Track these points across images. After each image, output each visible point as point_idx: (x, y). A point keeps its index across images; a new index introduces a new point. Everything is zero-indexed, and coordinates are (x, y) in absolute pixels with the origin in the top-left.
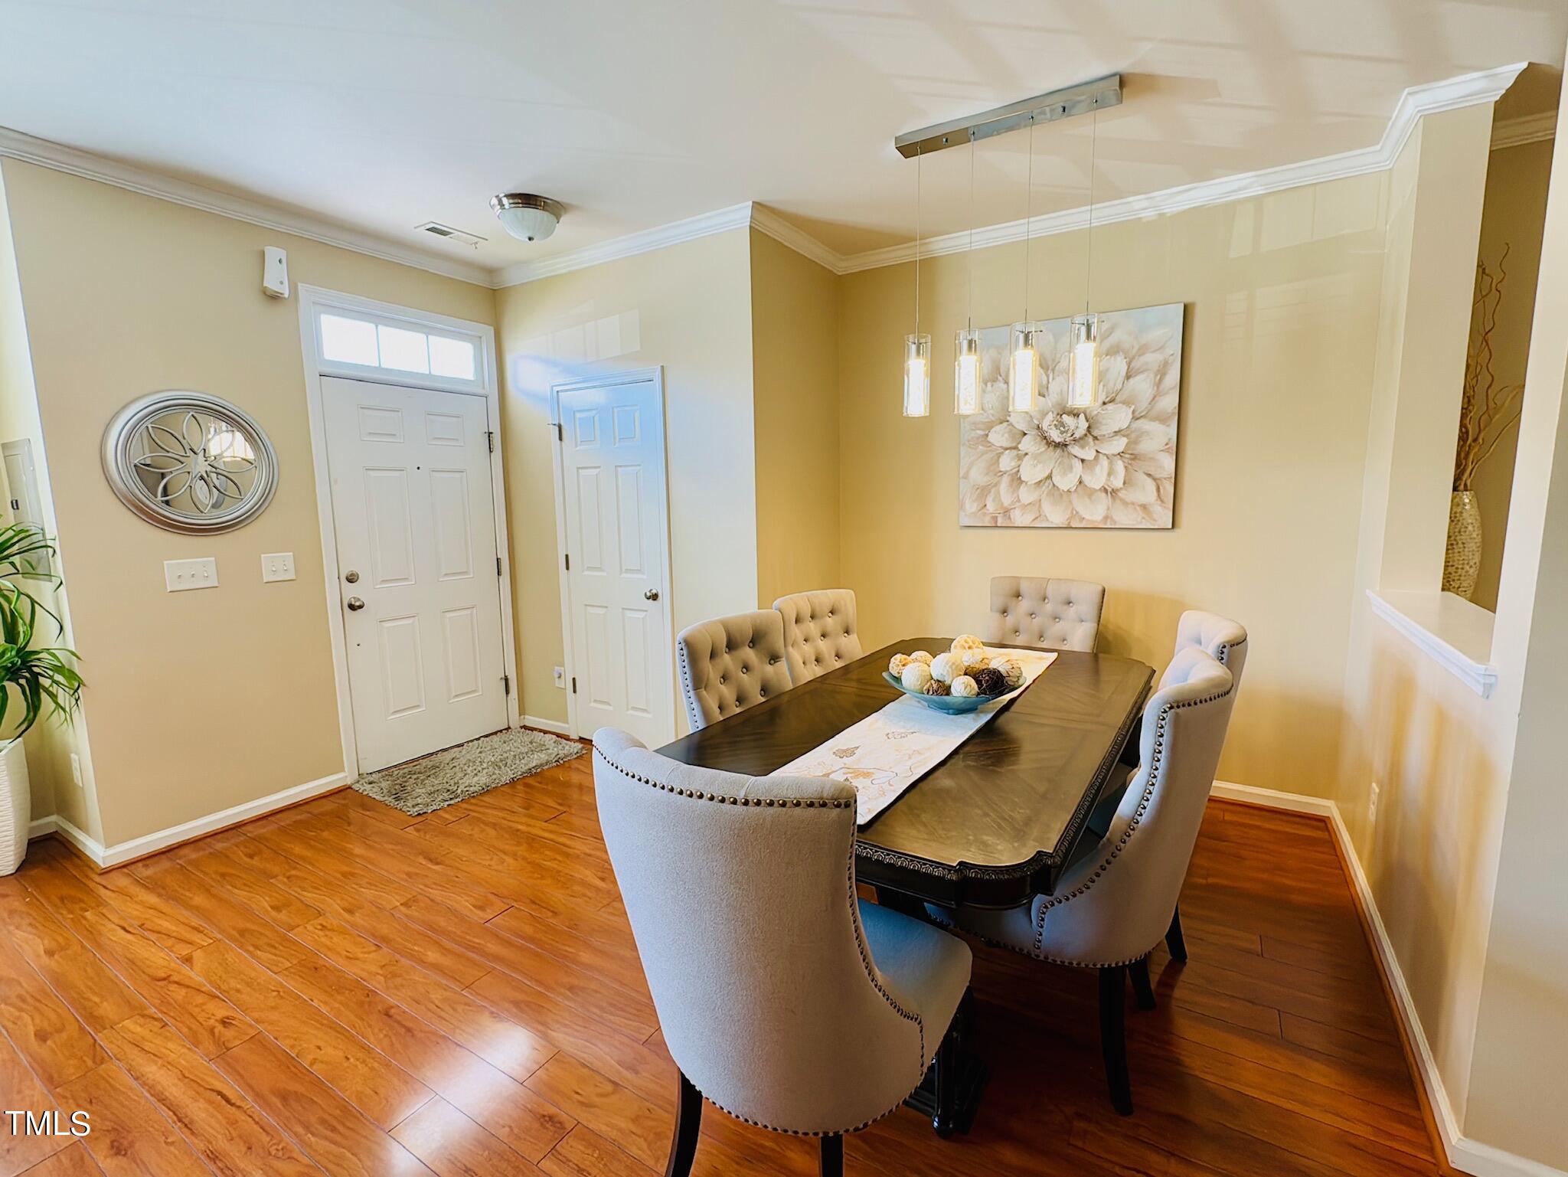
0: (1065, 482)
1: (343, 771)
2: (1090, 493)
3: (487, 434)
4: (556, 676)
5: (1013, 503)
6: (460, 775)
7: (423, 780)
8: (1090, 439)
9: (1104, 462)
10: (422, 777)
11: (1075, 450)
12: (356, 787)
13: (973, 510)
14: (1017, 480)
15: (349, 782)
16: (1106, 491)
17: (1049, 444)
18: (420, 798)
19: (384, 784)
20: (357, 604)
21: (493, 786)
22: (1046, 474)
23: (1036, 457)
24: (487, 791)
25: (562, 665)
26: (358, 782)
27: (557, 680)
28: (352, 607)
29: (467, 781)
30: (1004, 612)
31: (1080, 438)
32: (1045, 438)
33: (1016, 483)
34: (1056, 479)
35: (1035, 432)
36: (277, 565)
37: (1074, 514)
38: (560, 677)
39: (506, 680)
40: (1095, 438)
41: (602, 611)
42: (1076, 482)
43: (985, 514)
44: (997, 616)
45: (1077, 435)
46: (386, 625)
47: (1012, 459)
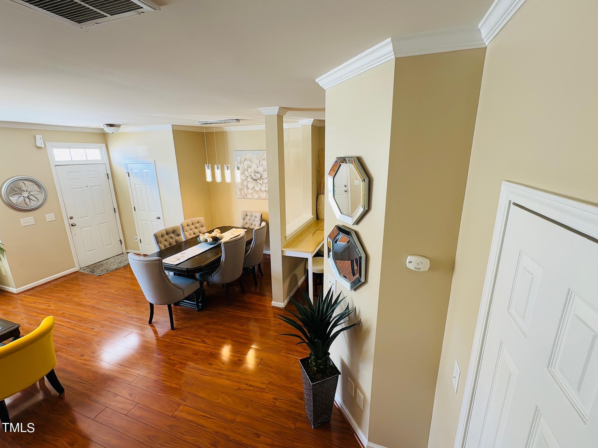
0: (257, 189)
1: (75, 267)
2: (262, 191)
3: (107, 175)
4: (135, 238)
5: (247, 193)
6: (109, 266)
7: (99, 268)
8: (261, 179)
9: (264, 184)
10: (99, 267)
11: (258, 181)
12: (80, 271)
13: (239, 194)
14: (248, 188)
15: (78, 270)
16: (265, 191)
17: (253, 179)
18: (98, 272)
19: (88, 270)
20: (74, 224)
21: (119, 268)
22: (253, 187)
23: (251, 182)
24: (117, 269)
25: (137, 236)
26: (80, 270)
27: (136, 240)
28: (72, 225)
29: (111, 267)
30: (244, 219)
31: (259, 179)
32: (252, 178)
33: (247, 188)
34: (255, 188)
35: (250, 177)
36: (50, 217)
37: (260, 196)
38: (136, 239)
39: (121, 241)
40: (262, 179)
41: (146, 222)
42: (259, 189)
43: (242, 195)
44: (243, 220)
45: (259, 178)
46: (83, 229)
47: (246, 182)
